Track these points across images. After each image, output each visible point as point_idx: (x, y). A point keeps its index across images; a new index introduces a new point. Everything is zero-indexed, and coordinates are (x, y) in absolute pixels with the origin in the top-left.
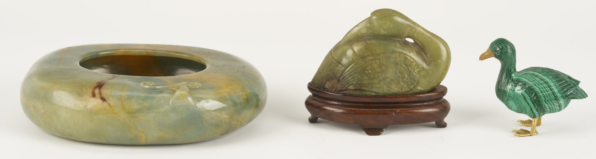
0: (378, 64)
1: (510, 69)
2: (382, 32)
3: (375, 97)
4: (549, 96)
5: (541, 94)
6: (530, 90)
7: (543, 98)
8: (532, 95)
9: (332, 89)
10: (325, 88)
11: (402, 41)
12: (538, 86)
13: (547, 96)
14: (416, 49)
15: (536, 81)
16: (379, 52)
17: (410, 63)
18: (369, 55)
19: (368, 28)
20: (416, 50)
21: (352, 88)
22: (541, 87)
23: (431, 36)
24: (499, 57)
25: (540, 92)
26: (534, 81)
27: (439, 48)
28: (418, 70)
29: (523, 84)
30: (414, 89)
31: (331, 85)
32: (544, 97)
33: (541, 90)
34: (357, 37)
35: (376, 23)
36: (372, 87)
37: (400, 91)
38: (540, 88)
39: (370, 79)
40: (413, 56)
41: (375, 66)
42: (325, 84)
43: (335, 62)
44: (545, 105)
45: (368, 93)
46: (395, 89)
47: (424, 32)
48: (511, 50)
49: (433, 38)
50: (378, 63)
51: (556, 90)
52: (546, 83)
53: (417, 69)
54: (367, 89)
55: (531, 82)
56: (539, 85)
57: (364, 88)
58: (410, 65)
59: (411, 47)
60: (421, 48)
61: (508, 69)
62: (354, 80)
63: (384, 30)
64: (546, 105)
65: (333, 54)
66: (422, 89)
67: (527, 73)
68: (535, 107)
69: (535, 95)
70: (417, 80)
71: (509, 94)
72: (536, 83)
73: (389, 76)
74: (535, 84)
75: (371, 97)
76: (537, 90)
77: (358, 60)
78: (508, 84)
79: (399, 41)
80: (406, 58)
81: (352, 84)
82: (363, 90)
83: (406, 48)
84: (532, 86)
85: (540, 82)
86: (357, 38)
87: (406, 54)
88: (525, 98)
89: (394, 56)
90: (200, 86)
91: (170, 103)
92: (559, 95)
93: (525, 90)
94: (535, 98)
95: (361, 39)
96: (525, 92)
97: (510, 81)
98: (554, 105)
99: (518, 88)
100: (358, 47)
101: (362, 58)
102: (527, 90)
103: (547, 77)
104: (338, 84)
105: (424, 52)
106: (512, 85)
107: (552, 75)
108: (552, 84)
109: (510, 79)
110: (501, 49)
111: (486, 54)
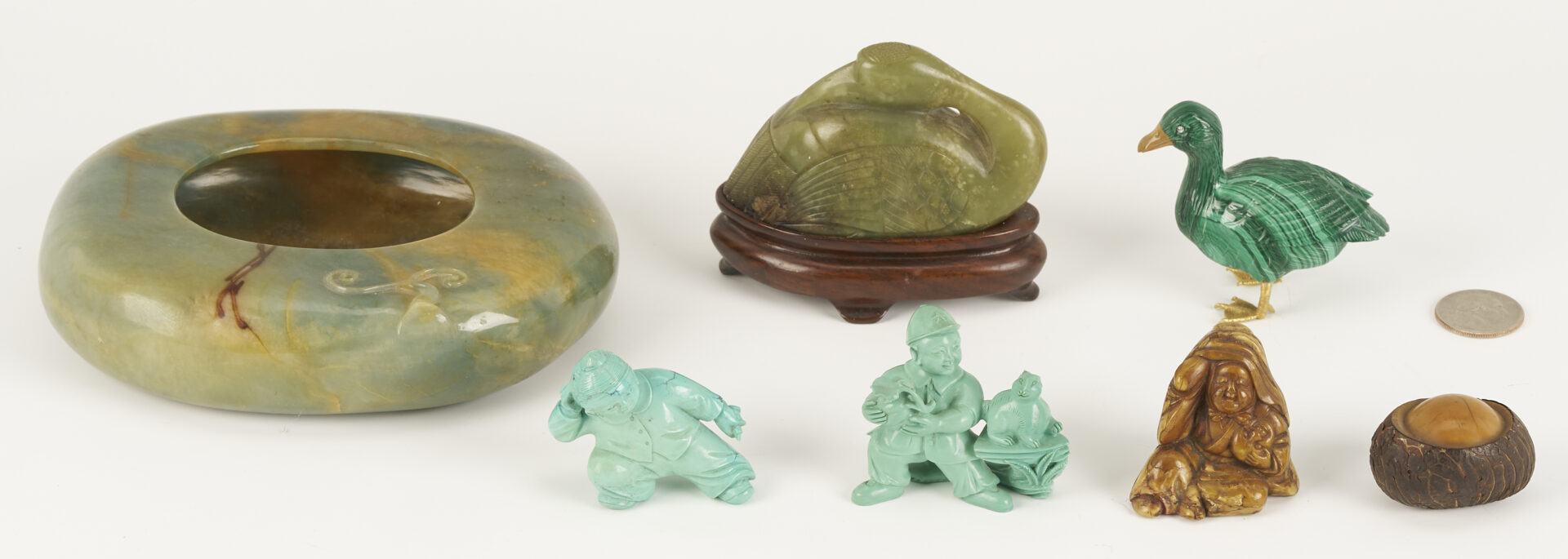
0: (872, 170)
1: (1209, 172)
2: (883, 97)
3: (862, 240)
4: (1300, 238)
5: (1281, 234)
6: (1255, 225)
7: (1286, 244)
8: (1260, 235)
9: (769, 215)
10: (753, 211)
11: (931, 116)
12: (1275, 216)
13: (1295, 239)
14: (962, 134)
15: (1270, 204)
16: (873, 142)
17: (945, 169)
18: (849, 150)
19: (850, 87)
20: (962, 138)
21: (811, 220)
22: (1281, 218)
23: (1000, 105)
24: (1184, 144)
25: (1278, 229)
26: (1264, 203)
27: (1018, 132)
28: (965, 183)
29: (1240, 210)
30: (955, 225)
31: (765, 205)
32: (1289, 241)
33: (1282, 224)
34: (826, 103)
35: (867, 79)
36: (857, 220)
37: (924, 229)
38: (1279, 220)
39: (851, 200)
40: (955, 150)
41: (866, 174)
42: (753, 201)
43: (775, 155)
44: (1290, 258)
45: (848, 232)
46: (910, 224)
47: (983, 95)
48: (1211, 132)
49: (1007, 110)
50: (871, 167)
51: (1315, 225)
52: (1292, 208)
53: (962, 181)
54: (845, 223)
55: (1258, 205)
56: (1276, 213)
57: (838, 221)
58: (947, 173)
59: (951, 129)
60: (974, 129)
61: (1204, 173)
62: (816, 204)
63: (888, 95)
64: (1292, 255)
65: (773, 132)
66: (976, 225)
67: (1247, 182)
68: (1267, 260)
69: (1268, 235)
70: (963, 205)
71: (1207, 229)
72: (1270, 208)
73: (897, 197)
74: (1267, 212)
75: (855, 239)
76: (1273, 225)
77: (825, 159)
78: (1204, 206)
79: (923, 118)
80: (937, 158)
81: (812, 212)
82: (837, 225)
83: (938, 135)
84: (1261, 216)
85: (1278, 205)
86: (825, 106)
87: (937, 149)
88: (1243, 242)
89: (908, 152)
90: (464, 281)
91: (399, 332)
92: (1322, 236)
93: (1243, 222)
94: (1267, 242)
95: (834, 109)
96: (1245, 227)
97: (1209, 199)
98: (1310, 255)
99: (1227, 218)
100: (828, 130)
101: (835, 155)
102: (1247, 222)
103: (1294, 192)
104: (781, 207)
105: (982, 141)
106: (1214, 210)
107: (1305, 187)
108: (1305, 210)
109: (1210, 194)
110: (1189, 131)
111: (1154, 139)
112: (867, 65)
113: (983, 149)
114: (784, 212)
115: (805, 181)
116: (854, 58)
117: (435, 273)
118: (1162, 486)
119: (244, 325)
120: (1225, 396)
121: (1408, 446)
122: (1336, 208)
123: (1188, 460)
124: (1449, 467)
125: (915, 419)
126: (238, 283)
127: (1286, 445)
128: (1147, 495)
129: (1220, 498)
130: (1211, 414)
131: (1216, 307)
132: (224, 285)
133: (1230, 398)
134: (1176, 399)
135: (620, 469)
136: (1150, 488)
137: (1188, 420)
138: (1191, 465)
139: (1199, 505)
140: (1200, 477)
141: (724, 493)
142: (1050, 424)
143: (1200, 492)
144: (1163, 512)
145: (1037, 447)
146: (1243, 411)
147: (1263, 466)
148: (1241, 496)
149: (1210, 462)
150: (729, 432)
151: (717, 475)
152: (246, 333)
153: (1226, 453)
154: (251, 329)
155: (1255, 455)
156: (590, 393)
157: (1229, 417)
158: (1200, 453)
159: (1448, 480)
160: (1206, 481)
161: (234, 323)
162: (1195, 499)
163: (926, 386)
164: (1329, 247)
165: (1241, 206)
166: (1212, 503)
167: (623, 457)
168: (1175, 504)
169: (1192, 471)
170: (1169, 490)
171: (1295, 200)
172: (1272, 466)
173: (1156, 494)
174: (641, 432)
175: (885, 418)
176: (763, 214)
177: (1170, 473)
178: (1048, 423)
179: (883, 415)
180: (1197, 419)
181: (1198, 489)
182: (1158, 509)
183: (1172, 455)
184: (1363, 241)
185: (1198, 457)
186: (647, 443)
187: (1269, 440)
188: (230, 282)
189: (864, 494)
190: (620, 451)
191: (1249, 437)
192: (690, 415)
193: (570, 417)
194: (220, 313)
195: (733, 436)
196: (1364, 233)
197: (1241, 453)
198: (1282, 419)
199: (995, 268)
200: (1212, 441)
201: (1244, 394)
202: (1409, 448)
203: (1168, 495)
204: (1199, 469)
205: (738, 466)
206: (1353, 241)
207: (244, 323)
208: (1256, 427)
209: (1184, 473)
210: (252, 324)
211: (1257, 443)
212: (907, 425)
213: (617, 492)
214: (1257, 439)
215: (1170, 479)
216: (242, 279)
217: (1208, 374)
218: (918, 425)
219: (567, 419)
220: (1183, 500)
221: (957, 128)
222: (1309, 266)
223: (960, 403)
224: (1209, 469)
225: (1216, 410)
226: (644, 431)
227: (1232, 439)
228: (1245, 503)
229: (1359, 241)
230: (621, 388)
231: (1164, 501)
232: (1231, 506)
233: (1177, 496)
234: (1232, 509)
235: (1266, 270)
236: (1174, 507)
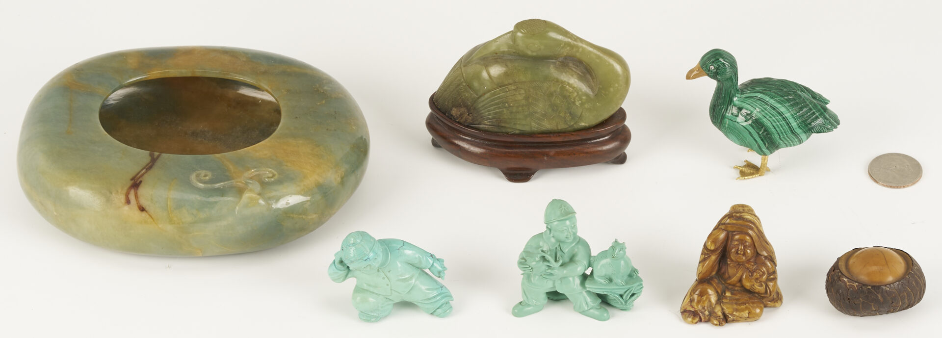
0: (524, 95)
1: (729, 91)
2: (529, 53)
3: (519, 135)
4: (785, 132)
5: (773, 130)
6: (758, 124)
7: (776, 136)
8: (761, 131)
9: (461, 119)
11: (559, 61)
12: (770, 119)
13: (782, 133)
14: (578, 72)
15: (766, 112)
16: (524, 79)
17: (568, 94)
18: (510, 84)
19: (509, 47)
20: (578, 74)
21: (487, 124)
22: (774, 121)
24: (714, 75)
25: (772, 127)
26: (763, 111)
27: (613, 70)
28: (580, 102)
29: (748, 114)
30: (575, 125)
31: (459, 113)
32: (778, 134)
33: (774, 124)
34: (495, 55)
35: (520, 42)
36: (515, 124)
37: (556, 128)
38: (772, 121)
39: (511, 113)
40: (573, 81)
41: (520, 98)
42: (451, 110)
43: (464, 84)
44: (779, 143)
45: (509, 130)
46: (547, 125)
48: (730, 68)
49: (606, 58)
50: (523, 94)
51: (794, 124)
52: (780, 114)
53: (578, 101)
54: (507, 125)
55: (759, 112)
56: (770, 117)
57: (503, 125)
58: (569, 96)
59: (572, 70)
60: (586, 68)
61: (727, 92)
62: (490, 114)
63: (532, 51)
64: (781, 141)
65: (463, 69)
66: (587, 125)
67: (752, 97)
68: (765, 144)
69: (765, 130)
70: (580, 114)
71: (728, 125)
72: (767, 114)
73: (539, 111)
74: (765, 117)
75: (514, 135)
76: (769, 124)
77: (495, 89)
78: (726, 111)
79: (554, 63)
80: (563, 88)
81: (487, 119)
82: (503, 127)
83: (564, 74)
84: (761, 119)
85: (771, 112)
86: (495, 56)
87: (563, 82)
88: (750, 133)
89: (546, 85)
90: (276, 177)
91: (236, 213)
92: (798, 131)
93: (750, 122)
94: (765, 134)
95: (500, 59)
96: (751, 125)
97: (729, 108)
98: (791, 141)
99: (741, 119)
100: (496, 71)
101: (501, 86)
102: (753, 122)
103: (781, 104)
104: (468, 115)
105: (591, 77)
106: (732, 114)
107: (788, 101)
108: (788, 115)
109: (731, 104)
110: (717, 68)
111: (695, 72)
112: (519, 34)
113: (591, 80)
114: (471, 118)
115: (483, 101)
116: (512, 29)
117: (258, 171)
118: (700, 306)
119: (142, 209)
120: (737, 253)
121: (848, 284)
122: (807, 114)
123: (715, 289)
124: (873, 297)
125: (549, 271)
126: (138, 182)
127: (775, 279)
128: (691, 311)
129: (734, 313)
130: (729, 262)
131: (734, 168)
132: (130, 183)
133: (741, 254)
134: (708, 254)
135: (371, 300)
136: (693, 307)
137: (716, 264)
138: (717, 292)
139: (722, 317)
140: (722, 299)
141: (435, 311)
142: (631, 271)
143: (723, 309)
144: (700, 320)
145: (623, 285)
146: (748, 261)
147: (761, 292)
148: (747, 312)
149: (729, 290)
150: (438, 275)
151: (430, 301)
152: (144, 214)
153: (738, 284)
154: (146, 212)
155: (756, 286)
156: (352, 260)
157: (739, 264)
158: (722, 284)
159: (872, 304)
160: (727, 302)
161: (136, 208)
162: (720, 314)
163: (556, 248)
164: (803, 136)
165: (749, 112)
166: (730, 316)
167: (373, 293)
168: (707, 316)
169: (718, 295)
170: (704, 308)
171: (782, 109)
172: (766, 292)
173: (696, 311)
174: (384, 278)
175: (531, 270)
176: (458, 118)
177: (704, 298)
178: (630, 269)
179: (530, 268)
180: (721, 265)
181: (721, 307)
182: (697, 319)
183: (705, 286)
184: (824, 132)
185: (721, 286)
186: (388, 285)
187: (764, 277)
188: (133, 181)
189: (520, 309)
190: (371, 289)
191: (752, 275)
192: (414, 266)
193: (341, 271)
194: (128, 202)
195: (439, 277)
196: (824, 127)
197: (747, 285)
198: (772, 263)
199: (600, 149)
200: (730, 278)
201: (749, 251)
202: (849, 285)
203: (703, 311)
204: (722, 294)
205: (442, 295)
206: (818, 133)
207: (143, 208)
208: (757, 269)
209: (713, 299)
210: (147, 208)
211: (757, 279)
212: (544, 275)
213: (370, 314)
214: (756, 277)
215: (704, 302)
216: (141, 179)
217: (727, 239)
218: (551, 274)
219: (340, 272)
220: (712, 314)
221: (575, 68)
222: (791, 146)
223: (577, 258)
224: (728, 294)
225: (732, 260)
226: (386, 279)
227: (742, 276)
228: (750, 316)
229: (821, 132)
230: (371, 255)
231: (701, 315)
232: (741, 318)
233: (709, 312)
234: (742, 319)
235: (765, 150)
236: (707, 318)
